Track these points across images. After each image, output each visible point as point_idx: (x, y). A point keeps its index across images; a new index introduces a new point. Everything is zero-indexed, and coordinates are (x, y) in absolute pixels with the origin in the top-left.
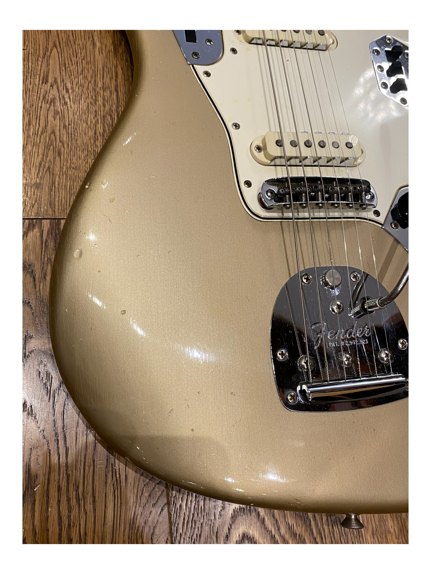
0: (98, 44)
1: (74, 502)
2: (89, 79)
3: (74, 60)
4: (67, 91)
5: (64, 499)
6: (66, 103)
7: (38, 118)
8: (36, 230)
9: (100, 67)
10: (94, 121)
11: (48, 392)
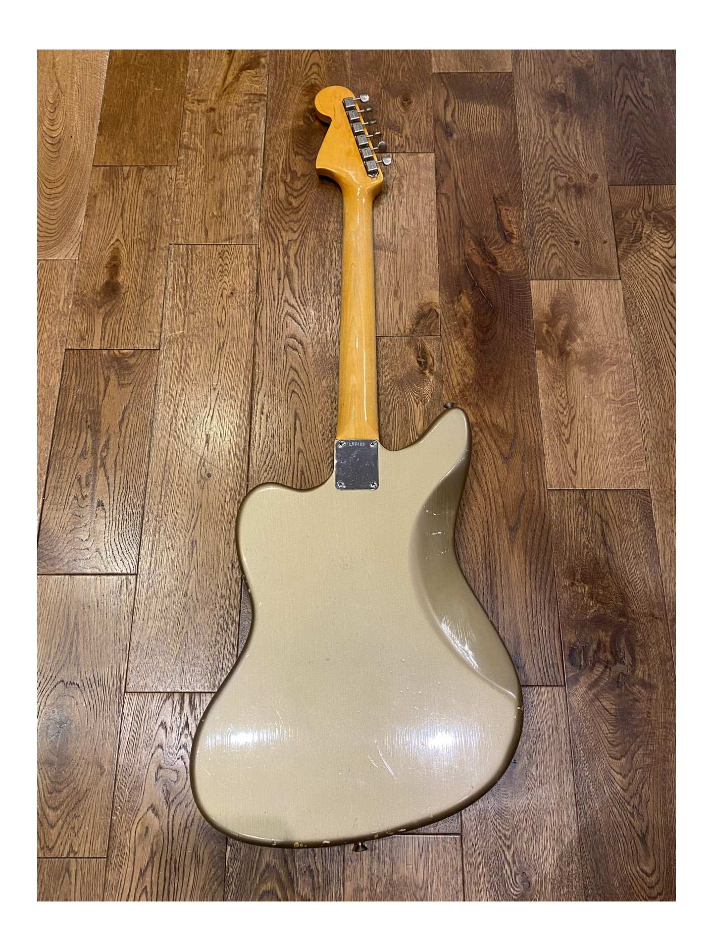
0: (222, 564)
1: (173, 870)
2: (213, 591)
3: (205, 577)
4: (198, 602)
5: (168, 867)
6: (196, 611)
7: (179, 622)
8: (170, 700)
9: (221, 581)
10: (212, 623)
11: (167, 803)
